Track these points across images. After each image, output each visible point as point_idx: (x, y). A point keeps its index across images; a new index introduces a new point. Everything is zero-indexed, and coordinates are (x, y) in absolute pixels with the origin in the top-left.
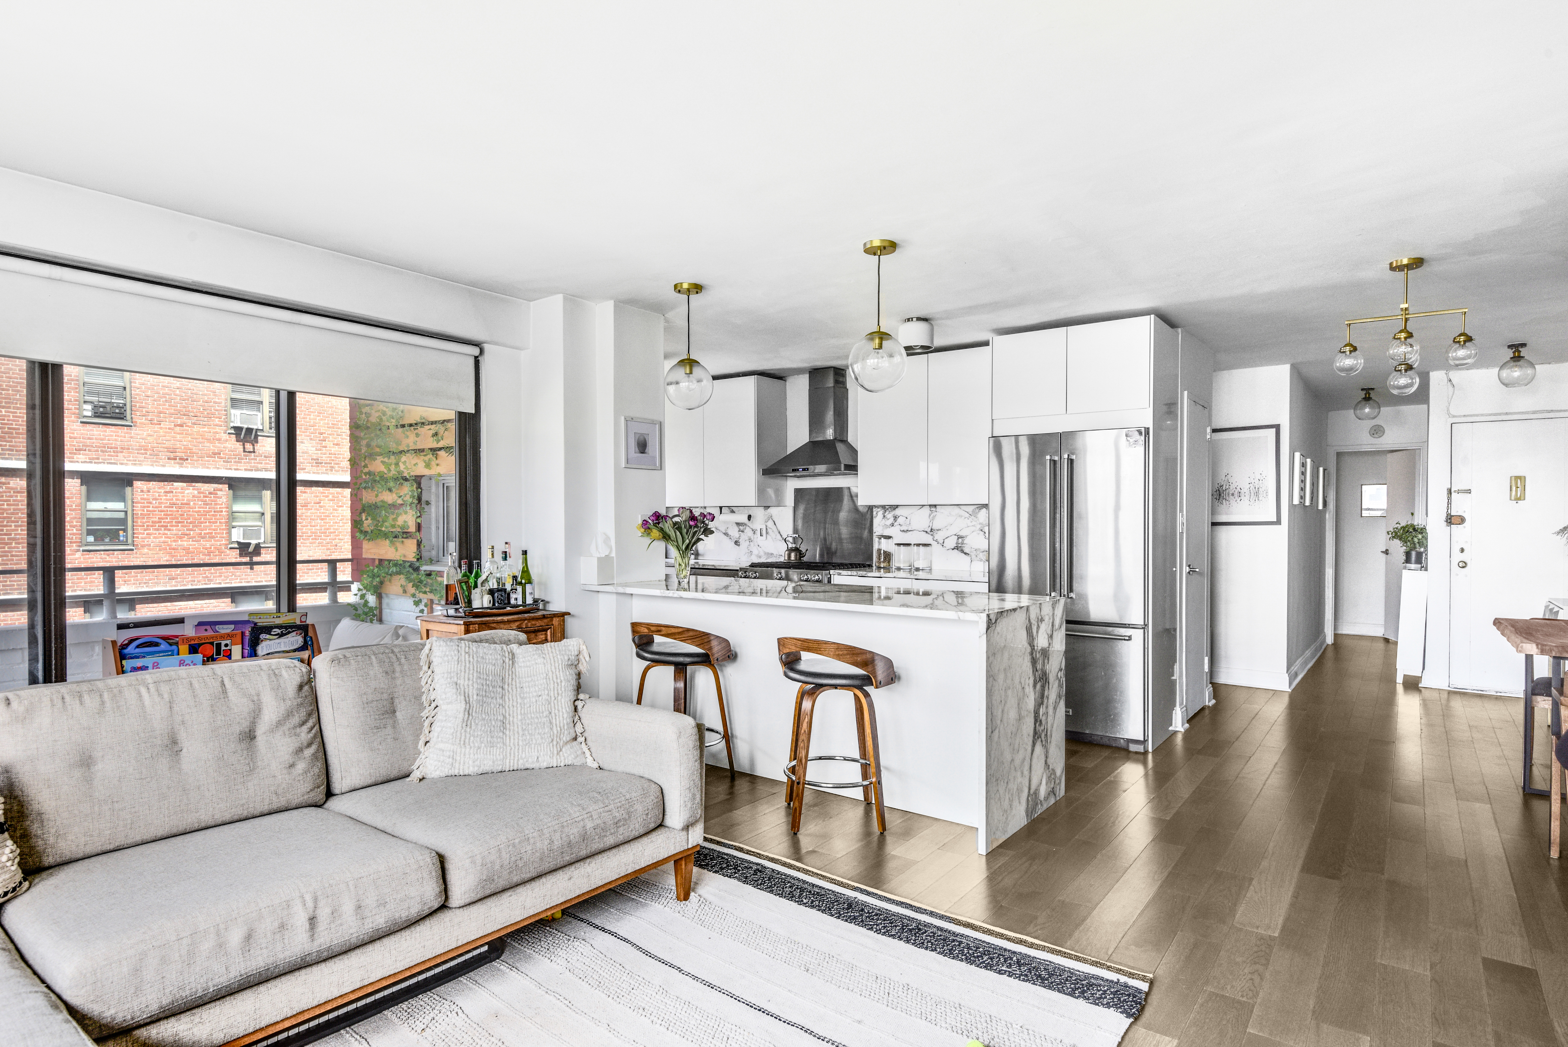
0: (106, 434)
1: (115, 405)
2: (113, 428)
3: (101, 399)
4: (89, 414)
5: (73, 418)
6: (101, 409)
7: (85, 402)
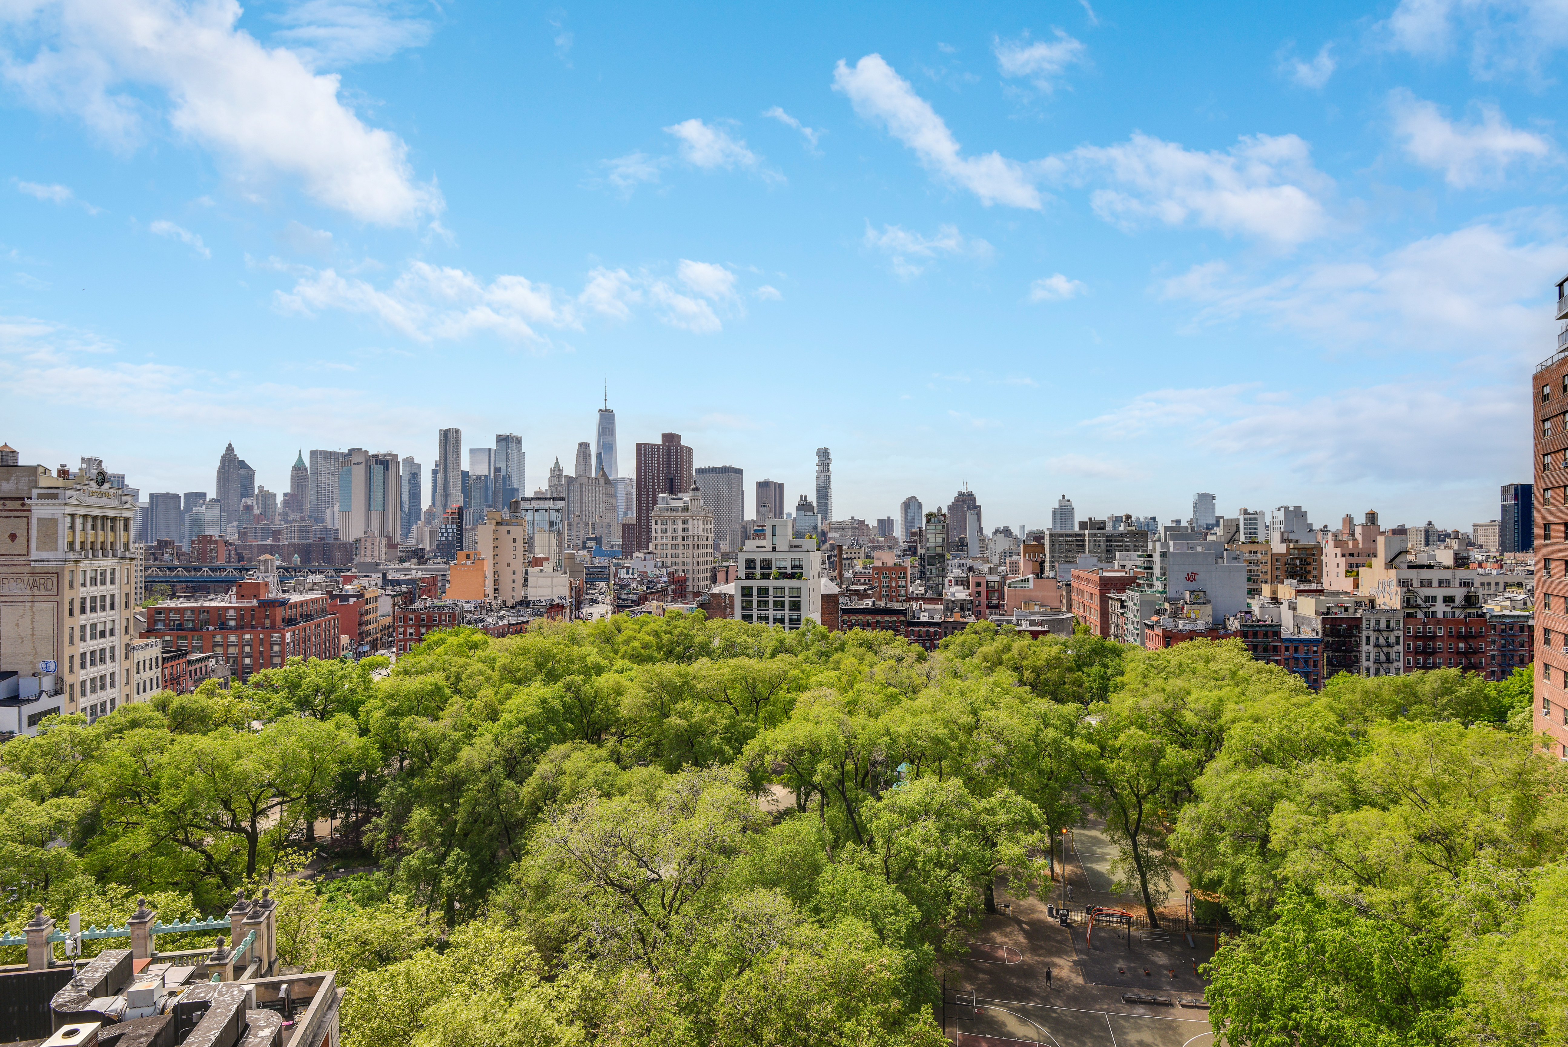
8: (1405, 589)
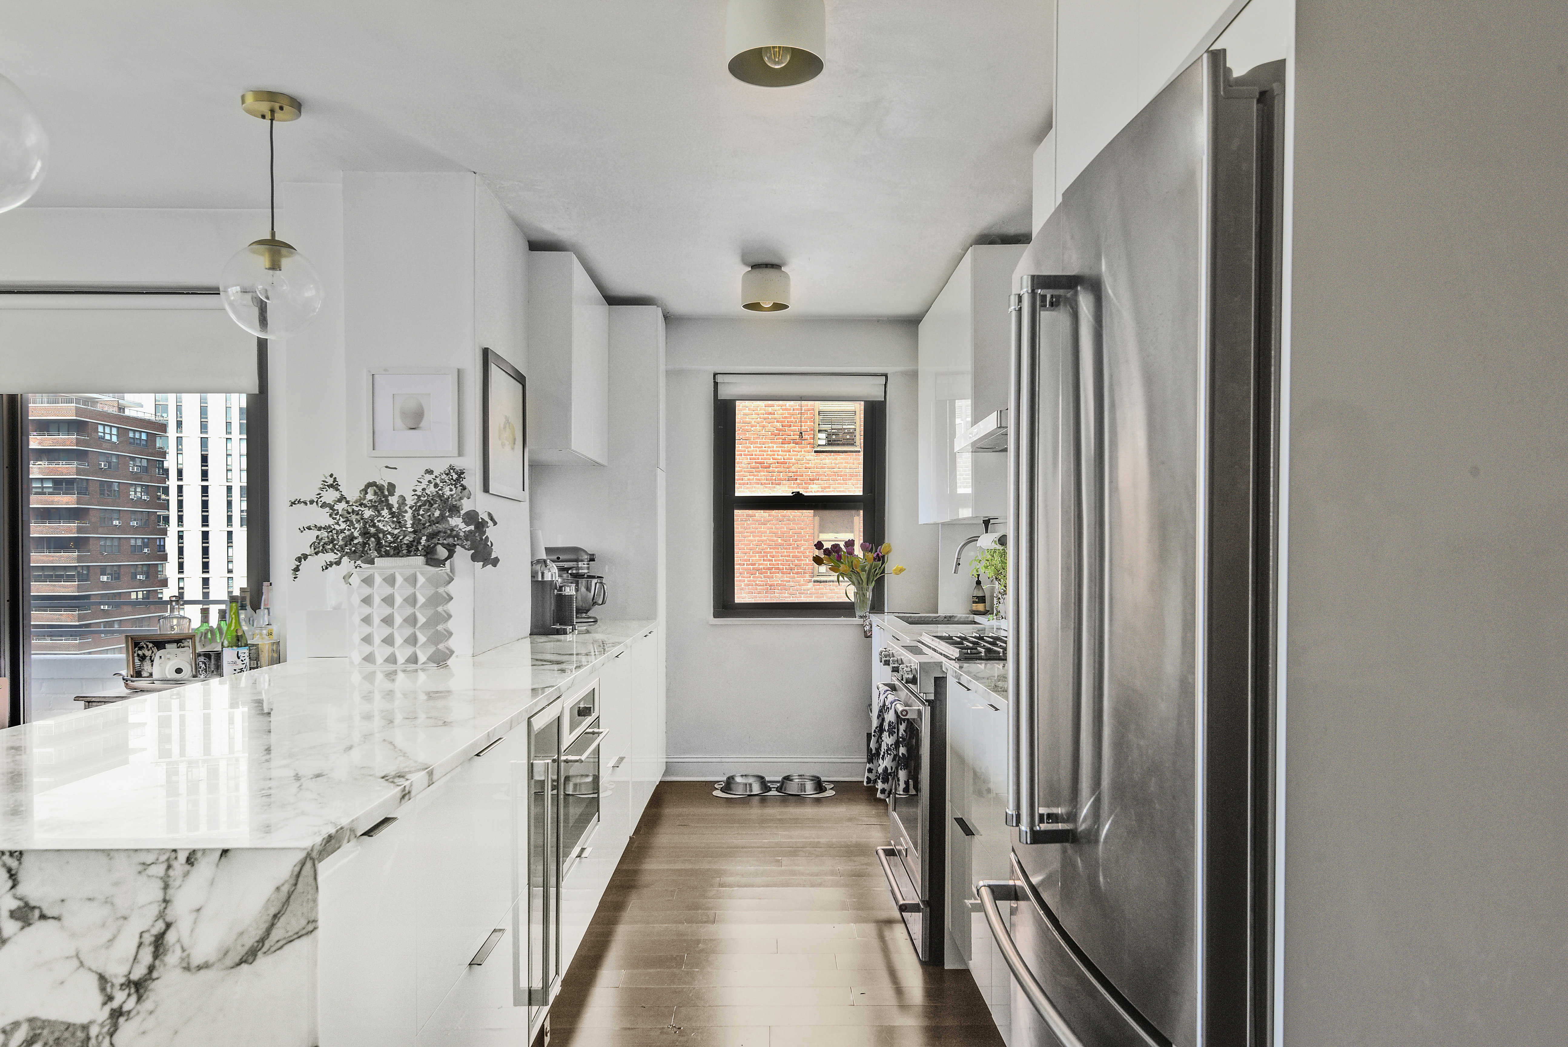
0: (837, 462)
1: (846, 431)
2: (843, 455)
3: (834, 427)
4: (823, 442)
5: (808, 449)
6: (834, 437)
7: (820, 431)
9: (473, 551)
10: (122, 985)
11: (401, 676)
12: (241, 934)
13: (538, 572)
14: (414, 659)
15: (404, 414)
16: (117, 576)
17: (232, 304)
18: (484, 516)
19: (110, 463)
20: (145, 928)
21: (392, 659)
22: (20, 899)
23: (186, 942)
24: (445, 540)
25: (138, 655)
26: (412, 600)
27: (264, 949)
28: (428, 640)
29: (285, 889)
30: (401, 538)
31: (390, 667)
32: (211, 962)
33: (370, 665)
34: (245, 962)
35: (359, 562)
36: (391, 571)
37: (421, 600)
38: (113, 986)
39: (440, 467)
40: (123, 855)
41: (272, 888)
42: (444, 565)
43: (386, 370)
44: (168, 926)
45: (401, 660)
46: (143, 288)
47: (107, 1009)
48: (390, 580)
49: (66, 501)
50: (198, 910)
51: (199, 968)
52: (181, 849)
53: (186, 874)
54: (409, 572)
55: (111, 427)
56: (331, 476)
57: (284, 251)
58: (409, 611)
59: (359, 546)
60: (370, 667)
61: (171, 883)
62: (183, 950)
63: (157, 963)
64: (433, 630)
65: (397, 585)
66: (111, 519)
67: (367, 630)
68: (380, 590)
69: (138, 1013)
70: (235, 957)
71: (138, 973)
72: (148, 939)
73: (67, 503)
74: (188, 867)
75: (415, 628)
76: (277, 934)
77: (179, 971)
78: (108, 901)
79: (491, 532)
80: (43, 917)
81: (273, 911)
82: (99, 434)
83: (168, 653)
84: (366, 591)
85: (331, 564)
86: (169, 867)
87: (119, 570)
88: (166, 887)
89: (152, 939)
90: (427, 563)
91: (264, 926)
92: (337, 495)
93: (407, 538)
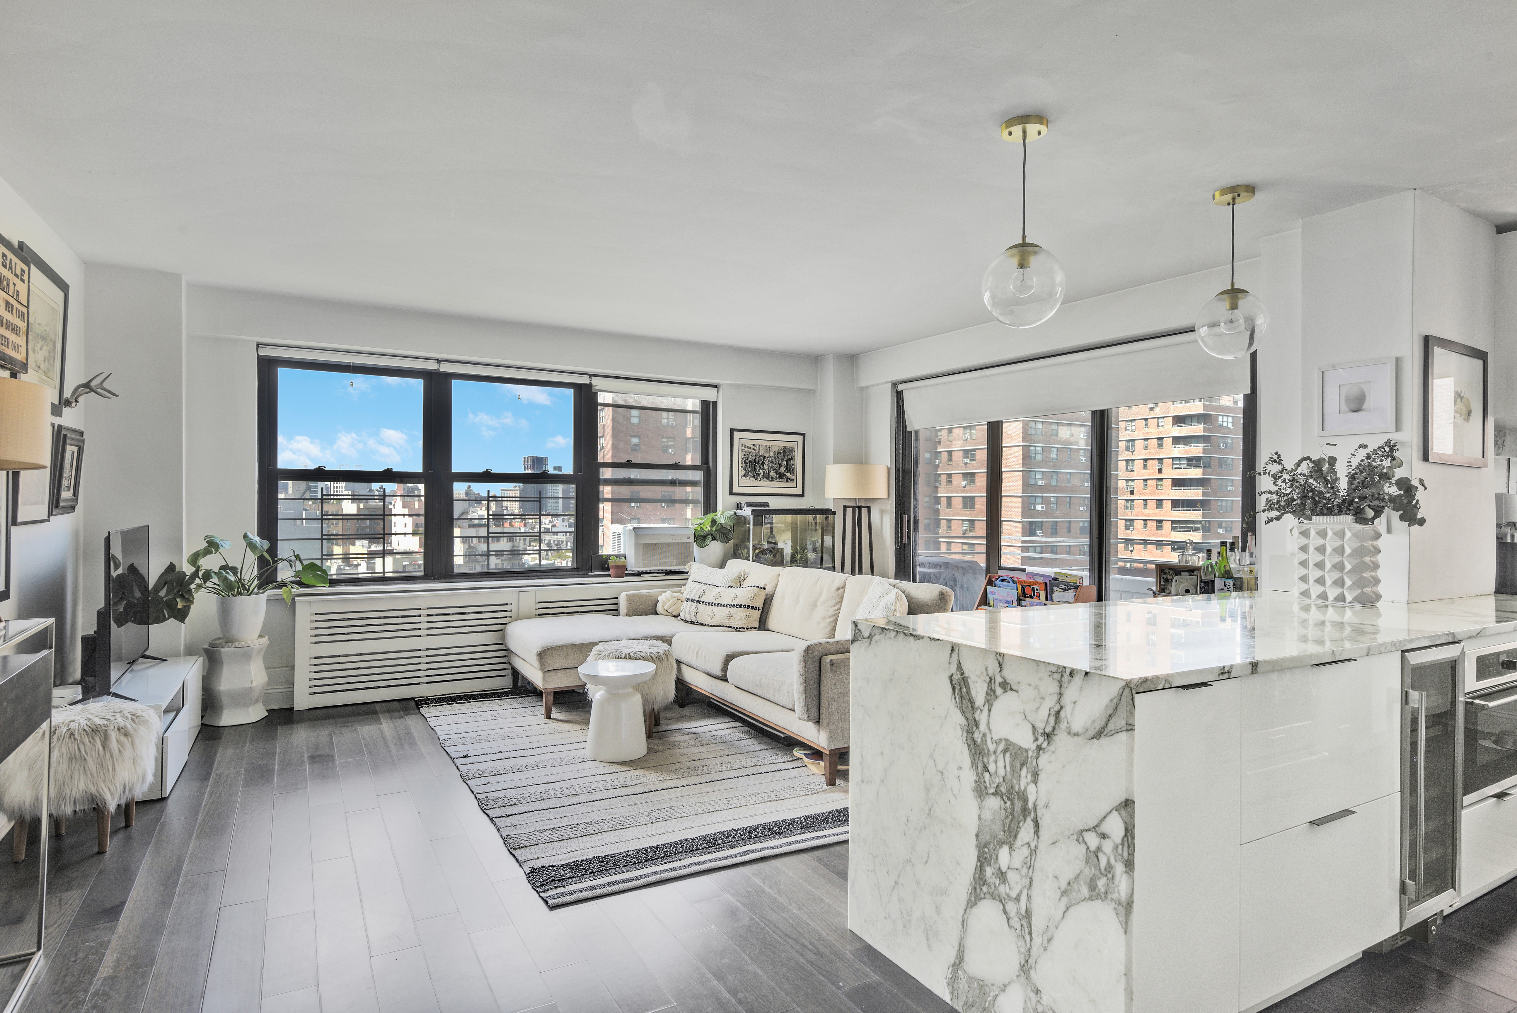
8: (467, 546)
9: (1402, 512)
10: (1041, 734)
11: (1331, 610)
12: (1094, 721)
13: (1507, 534)
14: (1341, 598)
15: (1348, 400)
16: (1229, 529)
17: (1202, 339)
18: (1415, 483)
19: (1226, 444)
20: (1052, 706)
21: (1323, 596)
22: (1003, 678)
23: (1069, 719)
24: (1371, 502)
25: (1163, 578)
26: (1340, 551)
27: (1105, 733)
28: (1354, 583)
29: (1115, 701)
30: (1332, 500)
31: (1322, 602)
32: (1080, 733)
33: (1307, 599)
34: (1096, 738)
35: (1302, 519)
36: (1324, 527)
37: (1348, 550)
38: (1038, 732)
39: (1375, 442)
40: (1042, 664)
41: (1109, 700)
42: (1373, 523)
43: (1333, 366)
44: (1061, 708)
45: (1331, 598)
46: (1174, 330)
47: (1035, 744)
48: (1323, 534)
49: (1196, 473)
50: (1075, 703)
51: (1075, 735)
52: (1068, 667)
53: (1070, 682)
54: (1338, 528)
55: (1228, 416)
56: (1276, 453)
57: (1240, 295)
58: (1337, 559)
59: (1297, 506)
60: (1306, 601)
61: (1063, 684)
62: (1068, 723)
63: (1056, 726)
64: (1359, 576)
65: (1328, 538)
66: (1227, 486)
67: (1303, 571)
68: (1315, 541)
69: (1048, 751)
70: (1091, 733)
71: (1048, 730)
72: (1053, 713)
73: (1196, 475)
74: (1070, 678)
75: (1343, 573)
76: (1111, 726)
77: (1065, 734)
78: (1037, 688)
79: (1420, 495)
80: (1011, 689)
81: (1109, 712)
82: (1219, 422)
83: (1181, 578)
84: (1304, 541)
85: (1272, 520)
86: (1062, 676)
87: (1232, 524)
88: (1061, 686)
89: (1055, 713)
90: (1356, 522)
91: (1105, 720)
92: (1280, 467)
93: (1337, 500)
